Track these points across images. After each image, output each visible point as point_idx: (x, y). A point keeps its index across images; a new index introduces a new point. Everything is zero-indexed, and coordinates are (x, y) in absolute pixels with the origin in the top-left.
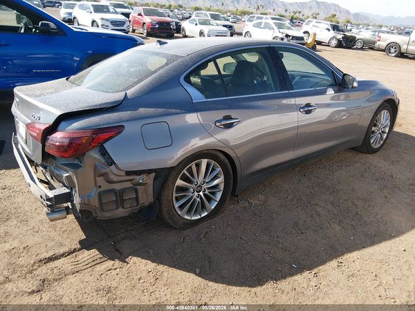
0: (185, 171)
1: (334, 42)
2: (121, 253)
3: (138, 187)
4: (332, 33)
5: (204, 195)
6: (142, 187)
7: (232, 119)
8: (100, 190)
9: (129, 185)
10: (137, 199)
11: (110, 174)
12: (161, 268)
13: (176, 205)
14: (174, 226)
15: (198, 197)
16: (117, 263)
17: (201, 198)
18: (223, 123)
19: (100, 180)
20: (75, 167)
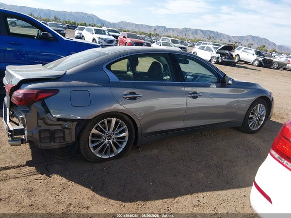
0: (99, 124)
1: (256, 63)
2: (49, 172)
3: (66, 130)
4: (255, 57)
5: (113, 142)
6: (68, 130)
7: (136, 94)
8: (41, 128)
9: (59, 128)
10: (64, 137)
11: (47, 119)
12: (70, 183)
13: (91, 146)
14: (88, 160)
15: (108, 143)
16: (44, 176)
17: (110, 144)
18: (128, 96)
19: (41, 122)
20: (26, 112)
